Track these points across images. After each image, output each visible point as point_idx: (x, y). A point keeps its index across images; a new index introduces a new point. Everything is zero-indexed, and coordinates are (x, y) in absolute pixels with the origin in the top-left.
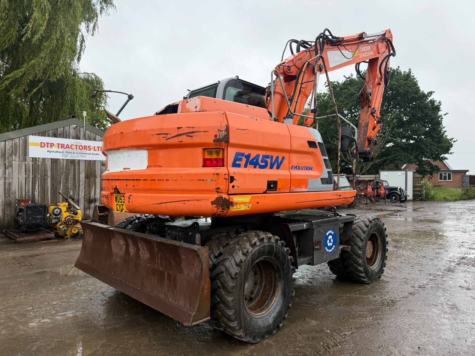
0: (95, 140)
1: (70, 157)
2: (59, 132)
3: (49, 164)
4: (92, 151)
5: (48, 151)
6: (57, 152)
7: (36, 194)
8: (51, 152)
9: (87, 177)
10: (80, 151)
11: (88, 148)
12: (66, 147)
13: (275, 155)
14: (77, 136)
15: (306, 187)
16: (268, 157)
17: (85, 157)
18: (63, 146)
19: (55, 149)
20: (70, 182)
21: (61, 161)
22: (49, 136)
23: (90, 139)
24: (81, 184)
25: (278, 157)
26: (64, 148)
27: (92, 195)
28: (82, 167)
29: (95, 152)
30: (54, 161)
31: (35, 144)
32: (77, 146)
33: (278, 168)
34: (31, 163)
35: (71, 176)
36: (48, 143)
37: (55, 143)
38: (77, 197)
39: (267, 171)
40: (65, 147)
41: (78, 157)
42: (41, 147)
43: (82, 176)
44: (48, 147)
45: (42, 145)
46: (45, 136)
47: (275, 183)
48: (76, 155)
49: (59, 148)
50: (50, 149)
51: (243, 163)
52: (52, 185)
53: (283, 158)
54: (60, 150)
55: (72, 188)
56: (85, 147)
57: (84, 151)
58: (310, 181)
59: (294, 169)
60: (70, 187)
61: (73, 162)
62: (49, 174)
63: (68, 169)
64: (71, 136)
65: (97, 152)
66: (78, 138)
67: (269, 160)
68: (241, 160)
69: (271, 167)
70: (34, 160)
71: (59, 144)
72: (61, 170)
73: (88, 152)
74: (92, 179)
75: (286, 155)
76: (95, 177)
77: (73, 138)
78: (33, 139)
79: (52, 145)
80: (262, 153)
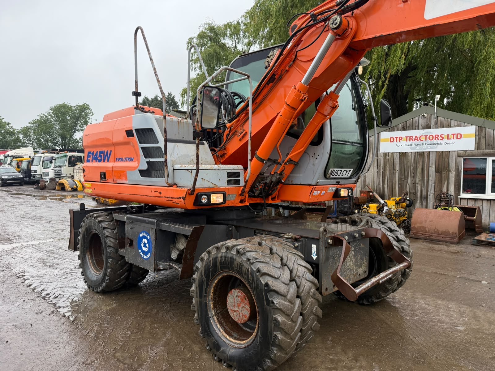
0: (450, 126)
1: (418, 149)
2: (408, 125)
3: (397, 158)
4: (445, 140)
5: (397, 145)
6: (405, 145)
7: (386, 186)
8: (399, 146)
9: (438, 171)
10: (429, 142)
11: (440, 138)
12: (415, 139)
13: (105, 149)
14: (428, 125)
15: (126, 179)
16: (101, 152)
17: (436, 148)
18: (411, 138)
19: (403, 142)
20: (418, 175)
21: (410, 154)
22: (398, 130)
23: (443, 127)
24: (430, 178)
25: (107, 151)
26: (412, 141)
27: (445, 190)
28: (433, 158)
29: (449, 141)
30: (403, 155)
31: (385, 140)
32: (426, 136)
33: (108, 161)
34: (382, 158)
35: (419, 170)
36: (396, 138)
37: (404, 136)
38: (426, 194)
40: (413, 139)
41: (427, 148)
42: (391, 142)
43: (433, 169)
44: (396, 141)
45: (392, 140)
46: (394, 130)
47: (105, 174)
48: (425, 146)
49: (407, 141)
50: (398, 143)
51: (90, 159)
52: (400, 179)
53: (111, 152)
54: (409, 143)
55: (420, 183)
56: (436, 137)
57: (435, 142)
58: (128, 173)
59: (118, 161)
60: (417, 182)
61: (421, 154)
62: (397, 168)
63: (416, 162)
64: (420, 127)
65: (452, 141)
66: (428, 127)
67: (102, 155)
68: (90, 157)
69: (104, 161)
70: (385, 154)
71: (407, 137)
72: (409, 164)
73: (440, 142)
74: (444, 173)
75: (112, 149)
76: (449, 171)
77: (423, 128)
78: (385, 135)
79: (400, 139)
80: (99, 150)
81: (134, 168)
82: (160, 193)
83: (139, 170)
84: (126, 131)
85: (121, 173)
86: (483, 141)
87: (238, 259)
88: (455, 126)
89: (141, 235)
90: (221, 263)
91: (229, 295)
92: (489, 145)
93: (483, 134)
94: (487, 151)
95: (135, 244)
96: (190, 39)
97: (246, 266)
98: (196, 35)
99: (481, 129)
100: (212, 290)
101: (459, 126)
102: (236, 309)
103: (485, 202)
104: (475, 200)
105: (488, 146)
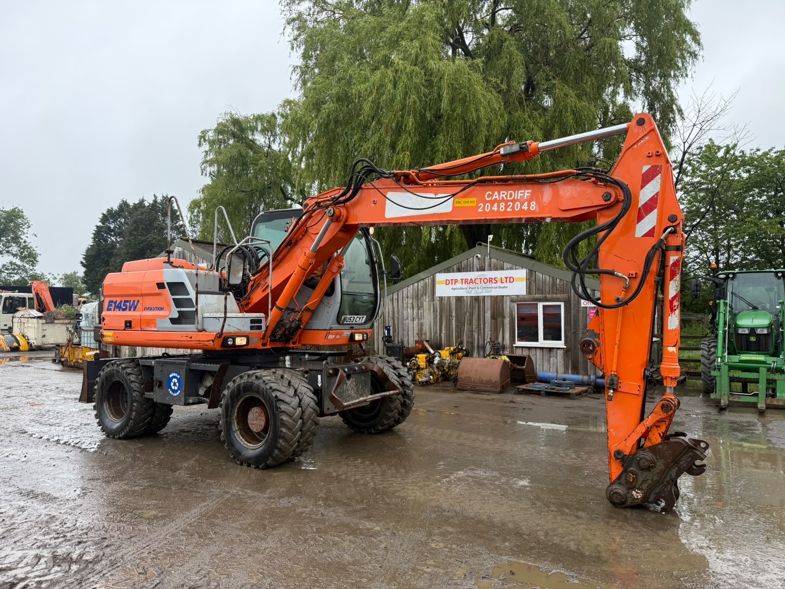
0: (503, 269)
1: (474, 294)
2: (463, 266)
3: (453, 302)
4: (499, 284)
5: (452, 289)
6: (461, 288)
7: (443, 335)
8: (454, 289)
9: (493, 317)
10: (484, 285)
11: (494, 281)
13: (132, 299)
14: (482, 267)
15: (155, 327)
16: (127, 301)
17: (491, 292)
18: (466, 281)
19: (459, 285)
20: (475, 322)
21: (465, 298)
22: (453, 272)
23: (496, 269)
24: (486, 325)
25: (134, 301)
26: (468, 284)
27: (500, 340)
28: (488, 304)
29: (502, 285)
30: (459, 299)
31: (441, 282)
32: (481, 279)
33: (134, 310)
34: (438, 303)
35: (475, 317)
36: (452, 280)
37: (459, 279)
38: (482, 342)
39: (127, 313)
40: (469, 282)
41: (482, 292)
42: (446, 284)
43: (488, 315)
44: (452, 284)
45: (447, 282)
46: (450, 272)
47: (130, 322)
48: (480, 290)
49: (462, 284)
50: (454, 286)
51: (112, 308)
52: (457, 326)
53: (138, 301)
54: (464, 286)
55: (476, 330)
56: (490, 280)
57: (489, 285)
58: (158, 322)
59: (147, 310)
60: (474, 329)
61: (477, 299)
62: (454, 314)
63: (472, 308)
64: (475, 269)
65: (505, 285)
66: (482, 269)
67: (128, 304)
68: (111, 305)
69: (130, 310)
70: (441, 298)
71: (462, 280)
72: (465, 309)
73: (494, 285)
74: (499, 320)
75: (140, 298)
76: (503, 317)
77: (477, 270)
78: (440, 277)
79: (456, 281)
80: (124, 299)
81: (165, 317)
82: (191, 338)
83: (170, 319)
84: (157, 284)
85: (151, 321)
86: (533, 284)
87: (257, 382)
88: (508, 269)
89: (171, 376)
90: (244, 388)
91: (250, 412)
92: (539, 289)
93: (533, 278)
94: (537, 296)
95: (164, 384)
96: (202, 132)
97: (262, 386)
98: (215, 126)
99: (531, 273)
100: (236, 411)
101: (511, 269)
102: (255, 422)
103: (538, 351)
104: (529, 348)
105: (539, 291)
